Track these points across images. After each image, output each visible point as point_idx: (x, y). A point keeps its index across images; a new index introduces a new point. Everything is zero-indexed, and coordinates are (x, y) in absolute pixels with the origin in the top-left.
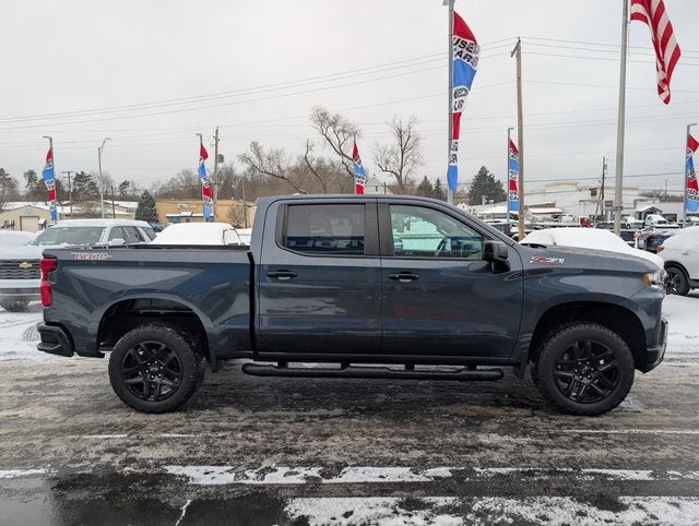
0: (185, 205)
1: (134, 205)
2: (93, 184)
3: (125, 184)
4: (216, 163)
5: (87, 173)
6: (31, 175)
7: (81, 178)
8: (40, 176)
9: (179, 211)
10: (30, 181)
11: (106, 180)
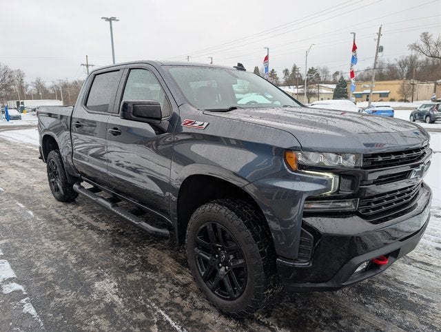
0: (367, 86)
1: (334, 86)
2: (318, 74)
3: (337, 73)
4: (377, 53)
5: (315, 68)
6: (286, 71)
7: (311, 71)
8: (290, 72)
9: (362, 90)
10: (286, 75)
11: (325, 71)
